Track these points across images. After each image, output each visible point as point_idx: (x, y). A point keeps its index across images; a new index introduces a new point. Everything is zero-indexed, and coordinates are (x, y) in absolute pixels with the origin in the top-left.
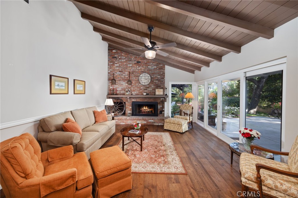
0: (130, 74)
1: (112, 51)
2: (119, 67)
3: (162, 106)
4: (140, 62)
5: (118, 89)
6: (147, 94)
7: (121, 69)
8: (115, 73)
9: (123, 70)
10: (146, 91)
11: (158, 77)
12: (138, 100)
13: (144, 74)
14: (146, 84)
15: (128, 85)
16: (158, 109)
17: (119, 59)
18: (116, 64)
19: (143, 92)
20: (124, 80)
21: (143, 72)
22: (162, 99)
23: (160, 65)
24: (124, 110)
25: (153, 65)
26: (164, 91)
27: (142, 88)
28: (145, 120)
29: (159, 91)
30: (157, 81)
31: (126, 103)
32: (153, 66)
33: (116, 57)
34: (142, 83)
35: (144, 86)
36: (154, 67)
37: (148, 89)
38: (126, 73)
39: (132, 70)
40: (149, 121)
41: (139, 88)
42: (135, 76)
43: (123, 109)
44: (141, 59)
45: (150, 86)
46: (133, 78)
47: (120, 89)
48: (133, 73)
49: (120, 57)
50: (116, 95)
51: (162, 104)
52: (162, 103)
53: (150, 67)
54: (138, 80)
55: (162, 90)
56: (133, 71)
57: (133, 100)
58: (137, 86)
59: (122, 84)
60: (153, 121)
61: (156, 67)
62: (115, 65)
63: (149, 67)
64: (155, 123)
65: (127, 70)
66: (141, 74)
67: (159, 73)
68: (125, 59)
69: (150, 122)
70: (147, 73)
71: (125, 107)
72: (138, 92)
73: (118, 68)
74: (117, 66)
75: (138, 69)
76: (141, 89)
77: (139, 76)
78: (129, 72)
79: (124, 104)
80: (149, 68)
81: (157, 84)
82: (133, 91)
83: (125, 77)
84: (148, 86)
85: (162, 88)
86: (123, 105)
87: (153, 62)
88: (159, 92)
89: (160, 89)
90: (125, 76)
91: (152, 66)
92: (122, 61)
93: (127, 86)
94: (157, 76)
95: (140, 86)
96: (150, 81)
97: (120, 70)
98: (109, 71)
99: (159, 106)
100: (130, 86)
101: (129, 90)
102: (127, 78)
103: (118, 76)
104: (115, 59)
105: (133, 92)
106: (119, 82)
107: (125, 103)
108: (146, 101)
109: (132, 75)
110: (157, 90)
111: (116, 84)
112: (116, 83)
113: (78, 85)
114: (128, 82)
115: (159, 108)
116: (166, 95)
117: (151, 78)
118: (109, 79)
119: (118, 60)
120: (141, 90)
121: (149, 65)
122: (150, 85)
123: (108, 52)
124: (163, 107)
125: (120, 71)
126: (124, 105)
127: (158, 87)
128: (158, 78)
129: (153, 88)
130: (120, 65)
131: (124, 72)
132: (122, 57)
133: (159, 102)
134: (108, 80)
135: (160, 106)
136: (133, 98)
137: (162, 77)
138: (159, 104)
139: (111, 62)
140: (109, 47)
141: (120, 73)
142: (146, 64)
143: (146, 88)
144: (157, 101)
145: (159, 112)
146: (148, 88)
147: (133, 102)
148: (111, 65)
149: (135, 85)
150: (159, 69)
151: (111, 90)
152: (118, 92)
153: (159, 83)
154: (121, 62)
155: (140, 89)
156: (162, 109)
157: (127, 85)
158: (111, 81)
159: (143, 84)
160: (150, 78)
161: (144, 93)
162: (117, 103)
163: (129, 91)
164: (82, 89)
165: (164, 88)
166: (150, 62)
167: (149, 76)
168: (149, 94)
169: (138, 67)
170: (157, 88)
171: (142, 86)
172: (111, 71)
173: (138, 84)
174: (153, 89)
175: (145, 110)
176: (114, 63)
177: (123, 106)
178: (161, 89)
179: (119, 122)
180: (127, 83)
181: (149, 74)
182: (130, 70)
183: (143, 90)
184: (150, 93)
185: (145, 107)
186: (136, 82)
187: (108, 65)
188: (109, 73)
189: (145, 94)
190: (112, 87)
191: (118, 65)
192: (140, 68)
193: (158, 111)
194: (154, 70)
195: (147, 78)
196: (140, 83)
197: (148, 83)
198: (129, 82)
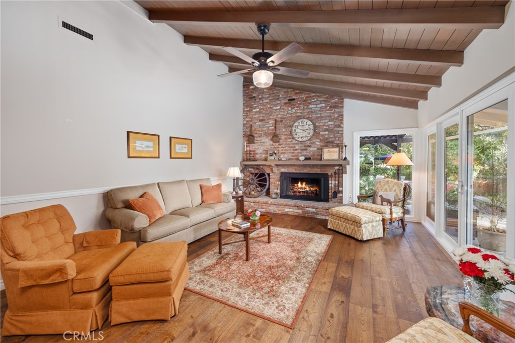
0: (277, 123)
1: (248, 87)
2: (259, 112)
3: (337, 182)
4: (294, 99)
5: (257, 151)
6: (306, 159)
7: (263, 117)
8: (254, 123)
9: (266, 118)
10: (305, 153)
11: (329, 123)
12: (292, 170)
13: (302, 120)
14: (305, 139)
15: (274, 144)
16: (330, 188)
17: (260, 99)
18: (255, 108)
19: (300, 155)
20: (266, 134)
21: (299, 118)
22: (337, 168)
23: (332, 101)
24: (267, 187)
25: (319, 102)
26: (341, 152)
27: (297, 147)
28: (298, 207)
29: (331, 152)
30: (327, 133)
31: (271, 174)
32: (319, 104)
33: (254, 97)
34: (297, 139)
35: (301, 142)
36: (320, 106)
37: (309, 148)
38: (270, 122)
39: (279, 116)
40: (307, 209)
41: (292, 147)
42: (285, 127)
43: (266, 185)
44: (296, 93)
45: (314, 143)
46: (282, 131)
47: (261, 151)
48: (282, 121)
49: (260, 96)
50: (254, 161)
51: (337, 179)
52: (337, 175)
53: (313, 106)
54: (291, 133)
55: (337, 149)
56: (281, 118)
57: (283, 170)
58: (289, 144)
59: (264, 143)
60: (314, 210)
61: (324, 105)
62: (254, 110)
63: (310, 106)
64: (318, 214)
65: (272, 117)
66: (295, 122)
67: (331, 117)
68: (268, 97)
69: (309, 212)
70: (307, 119)
71: (269, 181)
72: (290, 156)
73: (258, 116)
74: (256, 112)
75: (291, 114)
76: (296, 150)
77: (291, 126)
78: (276, 120)
79: (267, 176)
80: (311, 108)
81: (326, 139)
82: (282, 153)
83: (269, 130)
84: (308, 143)
85: (338, 146)
86: (266, 178)
87: (319, 96)
88: (330, 155)
89: (333, 147)
90: (269, 127)
91: (316, 105)
92: (264, 101)
93: (272, 145)
94: (325, 123)
95: (294, 144)
96: (311, 133)
97: (261, 118)
98: (245, 122)
99: (330, 182)
100: (277, 144)
101: (276, 152)
102: (272, 130)
103: (258, 129)
104: (253, 100)
105: (282, 156)
106: (259, 139)
107: (269, 175)
108: (305, 171)
109: (280, 126)
110: (326, 150)
111: (254, 143)
112: (255, 141)
113: (177, 145)
114: (273, 137)
115: (330, 185)
116: (345, 159)
117: (315, 127)
118: (245, 136)
119: (258, 102)
120: (296, 152)
121: (310, 104)
122: (313, 141)
123: (244, 91)
124: (340, 184)
125: (260, 121)
126: (268, 179)
127: (328, 143)
128: (329, 126)
129: (319, 147)
130: (260, 109)
131: (266, 121)
132: (264, 96)
133: (330, 174)
134: (243, 137)
135: (333, 182)
136: (283, 166)
137: (338, 123)
138: (330, 179)
139: (247, 107)
140: (244, 82)
141: (260, 123)
142: (305, 101)
143: (305, 146)
144: (326, 172)
145: (330, 194)
146: (310, 146)
147: (282, 173)
148: (248, 111)
149: (285, 143)
150: (331, 107)
151: (247, 154)
152: (257, 156)
153: (332, 136)
154: (263, 104)
155: (294, 150)
156: (336, 188)
157: (271, 143)
158: (247, 139)
159: (300, 139)
160: (312, 127)
161: (302, 156)
162: (256, 174)
163: (276, 154)
164: (185, 150)
165: (341, 146)
166: (313, 96)
167: (311, 123)
168: (312, 157)
169: (290, 109)
170: (326, 146)
171: (297, 144)
172: (247, 121)
173: (289, 140)
174: (318, 149)
175: (301, 188)
176: (252, 108)
177: (265, 180)
178: (335, 147)
179: (256, 206)
180: (272, 140)
181: (311, 121)
182: (277, 115)
183: (299, 151)
184: (313, 155)
185: (302, 184)
186: (286, 137)
187: (244, 111)
188: (244, 125)
189: (302, 158)
190: (248, 149)
191: (258, 110)
192: (294, 111)
193: (330, 191)
194: (320, 111)
195: (307, 127)
196: (293, 138)
197: (309, 138)
198: (275, 137)
